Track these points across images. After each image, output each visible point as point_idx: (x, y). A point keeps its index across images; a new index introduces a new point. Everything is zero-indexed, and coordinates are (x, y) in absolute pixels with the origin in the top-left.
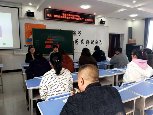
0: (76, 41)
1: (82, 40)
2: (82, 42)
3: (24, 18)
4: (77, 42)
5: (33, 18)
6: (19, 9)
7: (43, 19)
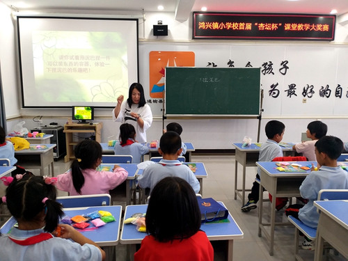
0: (274, 90)
1: (292, 87)
2: (291, 90)
3: (149, 40)
4: (276, 92)
5: (166, 37)
6: (139, 23)
7: (189, 38)
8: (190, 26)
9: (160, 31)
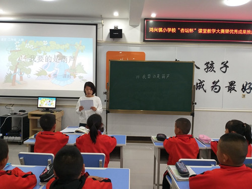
0: (216, 86)
1: (232, 83)
2: (231, 87)
3: (106, 42)
4: (218, 88)
6: (98, 27)
7: (141, 41)
8: (141, 31)
9: (116, 34)
